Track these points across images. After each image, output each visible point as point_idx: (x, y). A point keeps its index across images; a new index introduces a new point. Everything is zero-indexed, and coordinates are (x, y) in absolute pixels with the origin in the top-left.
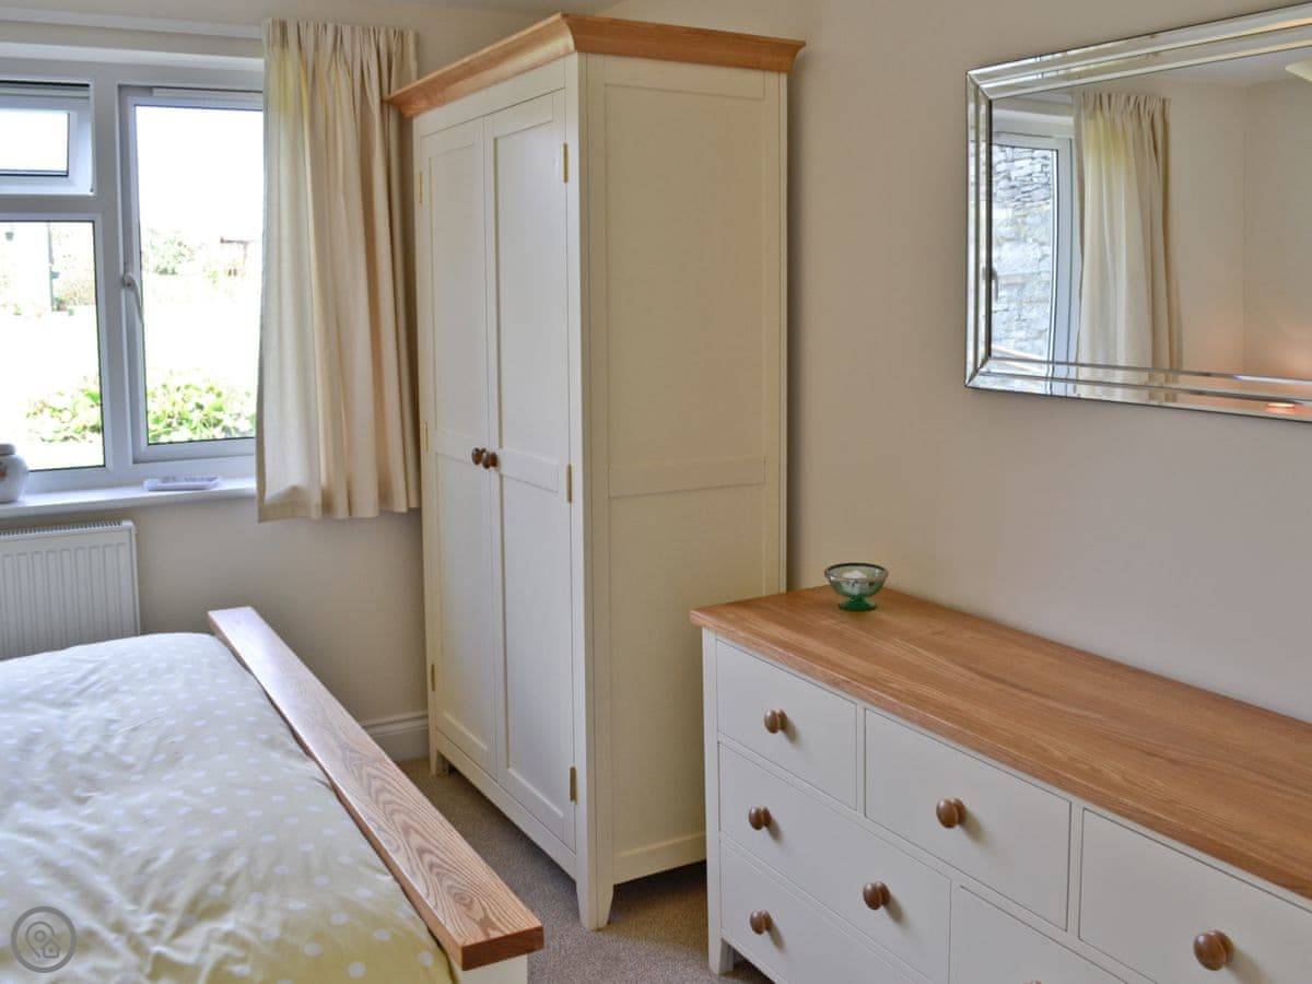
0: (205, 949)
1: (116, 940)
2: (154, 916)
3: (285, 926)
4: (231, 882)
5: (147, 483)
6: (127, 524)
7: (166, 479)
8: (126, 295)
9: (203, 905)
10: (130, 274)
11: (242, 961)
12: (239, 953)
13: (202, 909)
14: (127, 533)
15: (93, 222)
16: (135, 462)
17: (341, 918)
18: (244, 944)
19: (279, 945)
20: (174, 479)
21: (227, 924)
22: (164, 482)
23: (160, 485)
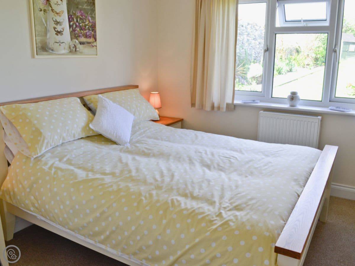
0: (229, 216)
1: (218, 206)
2: (229, 205)
3: (248, 220)
4: (248, 206)
5: (330, 108)
6: (320, 117)
7: (337, 107)
8: (334, 54)
9: (239, 207)
10: (336, 48)
11: (233, 222)
12: (234, 220)
13: (237, 208)
14: (318, 120)
15: (328, 33)
16: (330, 101)
17: (260, 225)
18: (237, 219)
19: (243, 223)
20: (339, 108)
21: (238, 213)
22: (336, 108)
23: (335, 109)
